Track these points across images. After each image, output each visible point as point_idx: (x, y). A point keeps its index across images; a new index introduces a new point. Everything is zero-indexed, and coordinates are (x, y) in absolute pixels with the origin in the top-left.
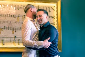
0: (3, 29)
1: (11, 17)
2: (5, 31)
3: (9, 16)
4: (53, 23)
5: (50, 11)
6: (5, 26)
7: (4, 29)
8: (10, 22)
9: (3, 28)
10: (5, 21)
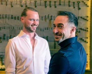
0: (2, 40)
1: (15, 19)
2: (5, 42)
3: (12, 18)
4: (85, 29)
5: (80, 7)
6: (4, 35)
7: (4, 39)
8: (12, 28)
9: (2, 37)
10: (5, 26)
